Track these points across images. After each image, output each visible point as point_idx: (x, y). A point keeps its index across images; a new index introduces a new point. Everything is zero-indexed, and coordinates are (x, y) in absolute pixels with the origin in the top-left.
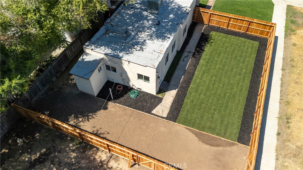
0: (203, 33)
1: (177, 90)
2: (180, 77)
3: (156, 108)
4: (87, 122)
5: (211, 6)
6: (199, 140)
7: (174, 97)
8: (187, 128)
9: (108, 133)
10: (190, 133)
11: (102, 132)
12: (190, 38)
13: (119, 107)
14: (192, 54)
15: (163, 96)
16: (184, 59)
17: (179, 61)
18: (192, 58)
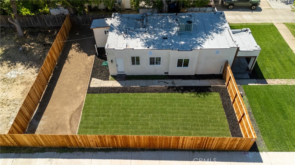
0: (210, 87)
1: (122, 86)
2: (137, 85)
3: (97, 79)
4: (76, 51)
5: (267, 84)
6: (73, 112)
7: (113, 87)
8: (83, 102)
9: (69, 63)
10: (80, 104)
11: (69, 60)
12: (194, 79)
13: (92, 61)
14: (172, 85)
15: (111, 80)
16: (162, 82)
17: (157, 79)
18: (166, 87)
